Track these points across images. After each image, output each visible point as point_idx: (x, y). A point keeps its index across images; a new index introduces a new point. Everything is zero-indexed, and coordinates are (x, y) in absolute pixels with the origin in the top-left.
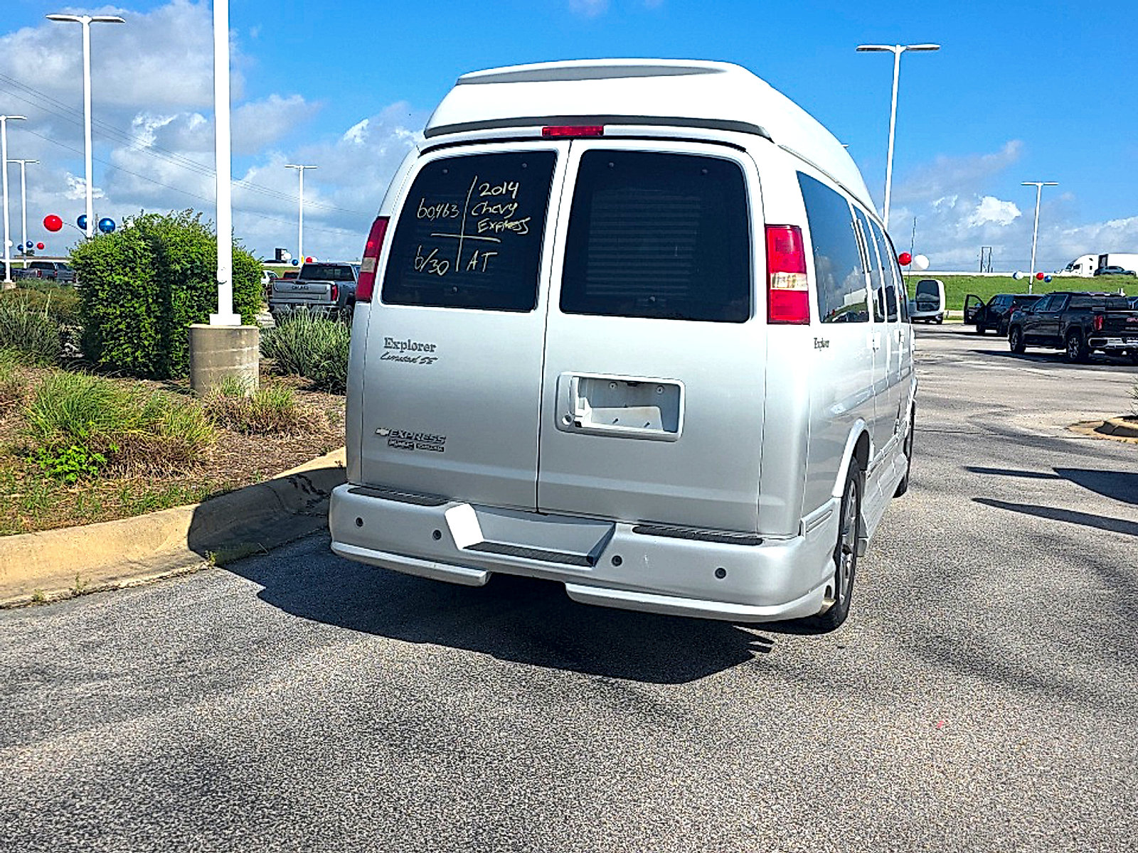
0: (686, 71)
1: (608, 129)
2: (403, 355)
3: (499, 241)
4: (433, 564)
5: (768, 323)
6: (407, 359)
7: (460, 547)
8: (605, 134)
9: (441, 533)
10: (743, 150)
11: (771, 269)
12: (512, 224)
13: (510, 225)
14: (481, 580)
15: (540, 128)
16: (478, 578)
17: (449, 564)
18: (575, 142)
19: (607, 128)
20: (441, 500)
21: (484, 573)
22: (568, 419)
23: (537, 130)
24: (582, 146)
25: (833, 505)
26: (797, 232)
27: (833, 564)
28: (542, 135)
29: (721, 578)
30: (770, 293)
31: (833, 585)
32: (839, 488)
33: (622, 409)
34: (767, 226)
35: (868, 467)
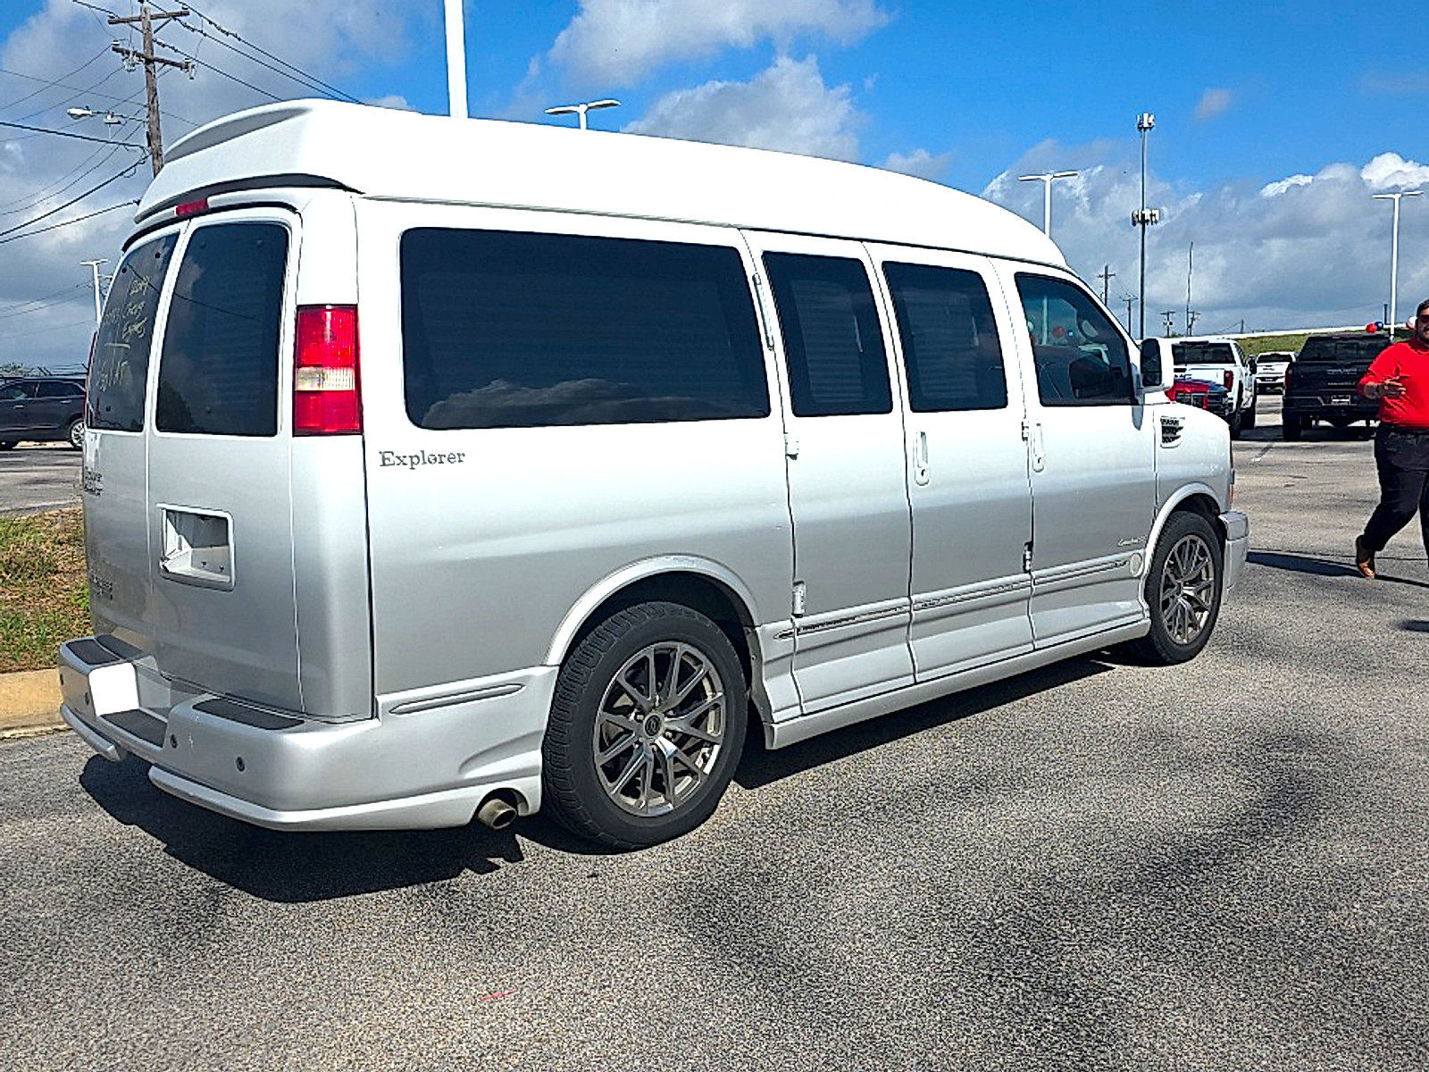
1: (213, 201)
2: (90, 487)
3: (129, 347)
4: (90, 731)
5: (294, 436)
6: (91, 491)
7: (99, 713)
8: (210, 206)
9: (88, 700)
10: (293, 209)
11: (298, 364)
12: (138, 326)
13: (136, 328)
14: (111, 755)
15: (174, 209)
16: (107, 752)
17: (99, 734)
18: (192, 220)
19: (210, 199)
20: (117, 654)
21: (113, 747)
22: (163, 562)
23: (172, 211)
24: (198, 222)
25: (529, 677)
26: (348, 314)
27: (534, 758)
28: (175, 215)
29: (241, 770)
30: (298, 396)
31: (531, 788)
32: (557, 653)
33: (209, 549)
34: (299, 307)
35: (756, 623)
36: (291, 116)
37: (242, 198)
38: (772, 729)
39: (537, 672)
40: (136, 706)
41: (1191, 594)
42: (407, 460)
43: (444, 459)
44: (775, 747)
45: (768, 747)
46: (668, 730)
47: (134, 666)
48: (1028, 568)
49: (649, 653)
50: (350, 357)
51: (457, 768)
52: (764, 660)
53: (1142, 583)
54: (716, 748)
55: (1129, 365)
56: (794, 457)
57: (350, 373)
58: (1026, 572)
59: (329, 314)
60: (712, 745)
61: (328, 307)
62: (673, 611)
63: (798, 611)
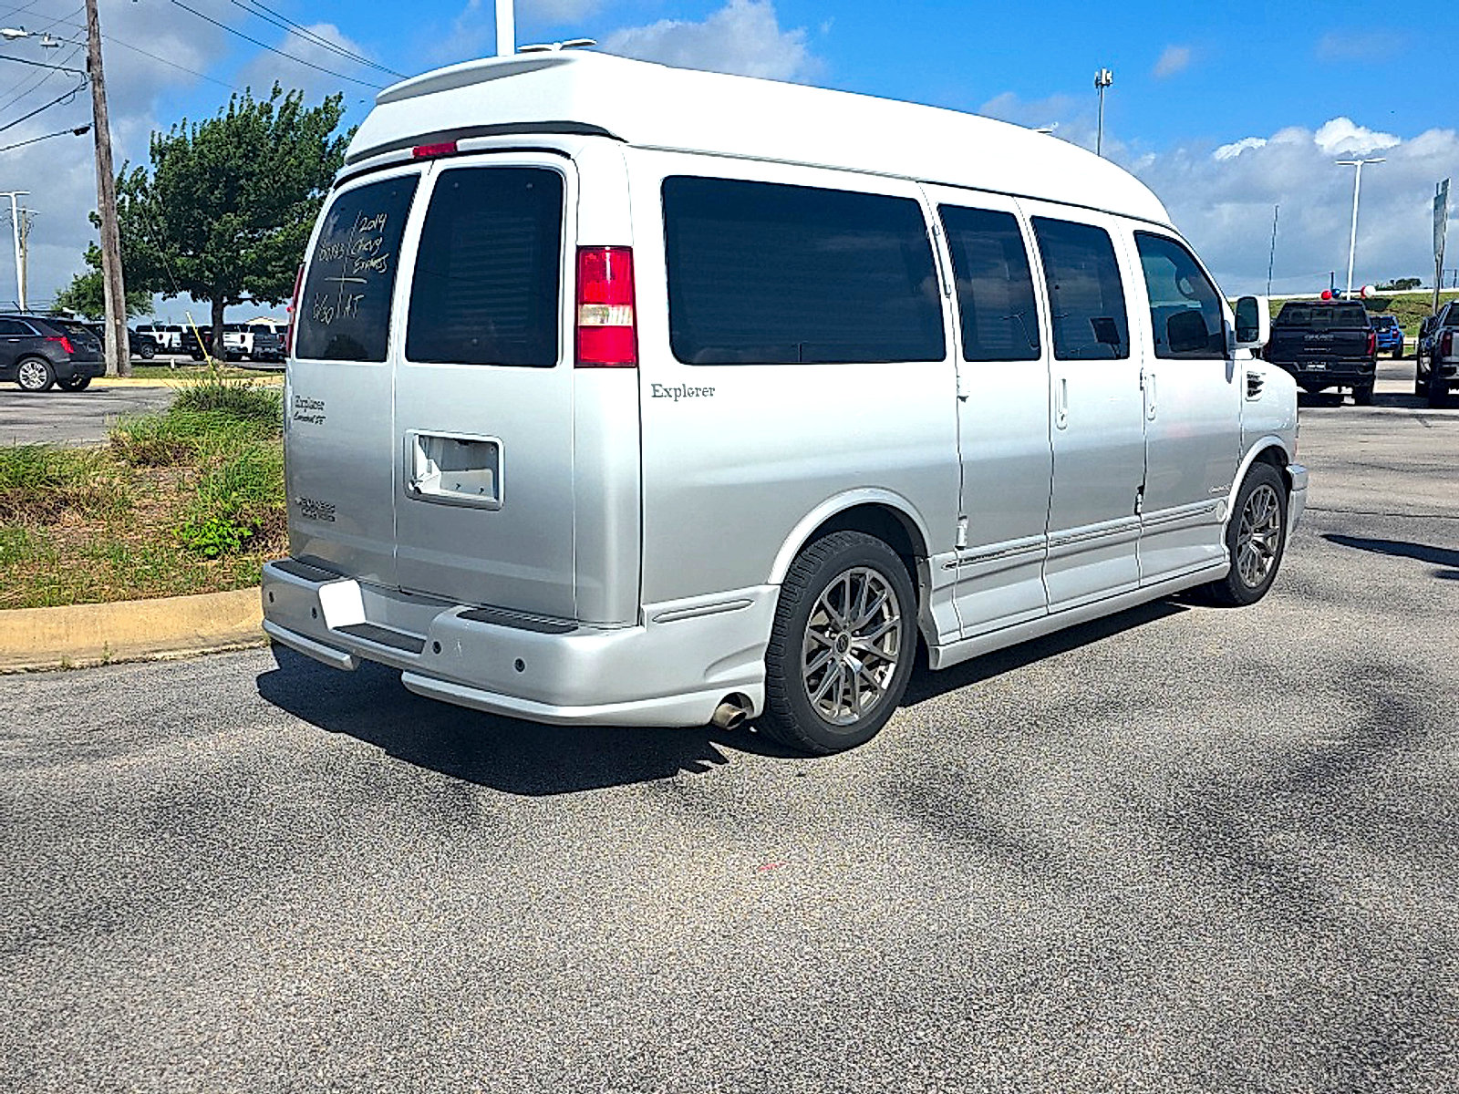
0: (537, 65)
1: (462, 144)
2: (305, 415)
3: (365, 282)
4: (314, 643)
5: (575, 367)
6: (307, 419)
7: (330, 626)
8: (459, 150)
9: (317, 612)
10: (567, 156)
11: (579, 300)
12: (376, 262)
13: (373, 263)
14: (346, 664)
15: (410, 150)
16: (342, 662)
17: (327, 645)
18: (437, 161)
19: (459, 143)
20: (334, 573)
21: (348, 657)
22: (413, 484)
23: (408, 153)
24: (443, 164)
25: (757, 594)
26: (624, 255)
27: (759, 667)
28: (413, 157)
29: (520, 671)
30: (579, 330)
31: (757, 693)
32: (779, 573)
33: (464, 472)
34: (579, 248)
35: (929, 553)
36: (550, 66)
37: (494, 142)
38: (937, 651)
39: (764, 589)
40: (362, 620)
41: (1260, 540)
42: (672, 393)
43: (700, 393)
44: (939, 667)
45: (932, 667)
46: (853, 648)
47: (359, 583)
48: (1139, 511)
49: (846, 577)
50: (626, 295)
51: (702, 674)
52: (933, 588)
53: (1224, 528)
54: (892, 666)
55: (1223, 321)
56: (963, 399)
57: (628, 309)
58: (1137, 514)
59: (608, 255)
60: (888, 663)
61: (608, 248)
62: (866, 540)
63: (961, 544)
